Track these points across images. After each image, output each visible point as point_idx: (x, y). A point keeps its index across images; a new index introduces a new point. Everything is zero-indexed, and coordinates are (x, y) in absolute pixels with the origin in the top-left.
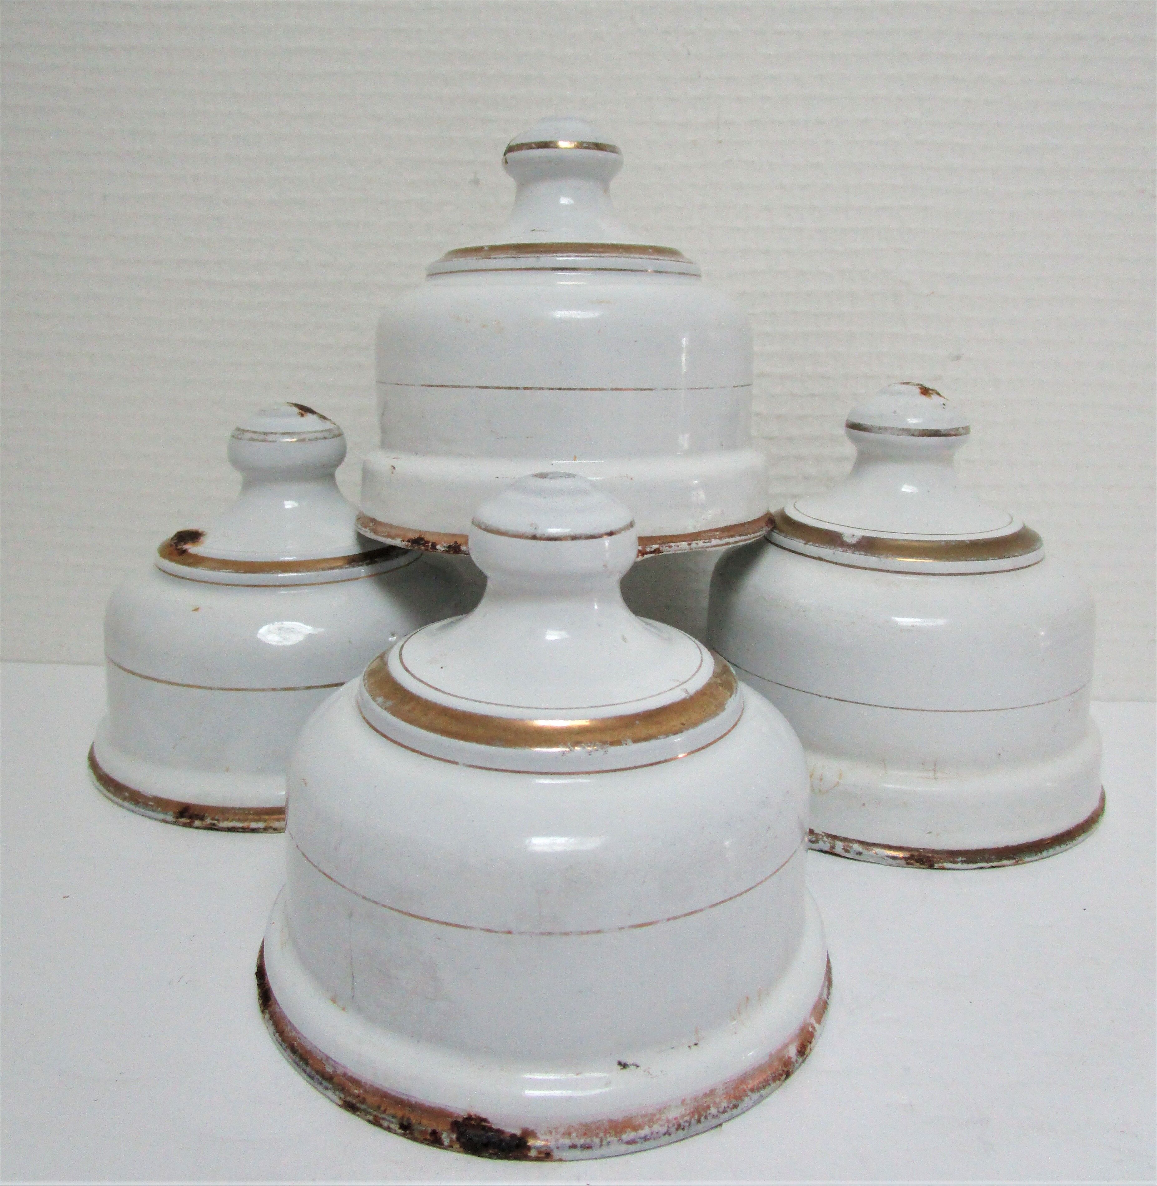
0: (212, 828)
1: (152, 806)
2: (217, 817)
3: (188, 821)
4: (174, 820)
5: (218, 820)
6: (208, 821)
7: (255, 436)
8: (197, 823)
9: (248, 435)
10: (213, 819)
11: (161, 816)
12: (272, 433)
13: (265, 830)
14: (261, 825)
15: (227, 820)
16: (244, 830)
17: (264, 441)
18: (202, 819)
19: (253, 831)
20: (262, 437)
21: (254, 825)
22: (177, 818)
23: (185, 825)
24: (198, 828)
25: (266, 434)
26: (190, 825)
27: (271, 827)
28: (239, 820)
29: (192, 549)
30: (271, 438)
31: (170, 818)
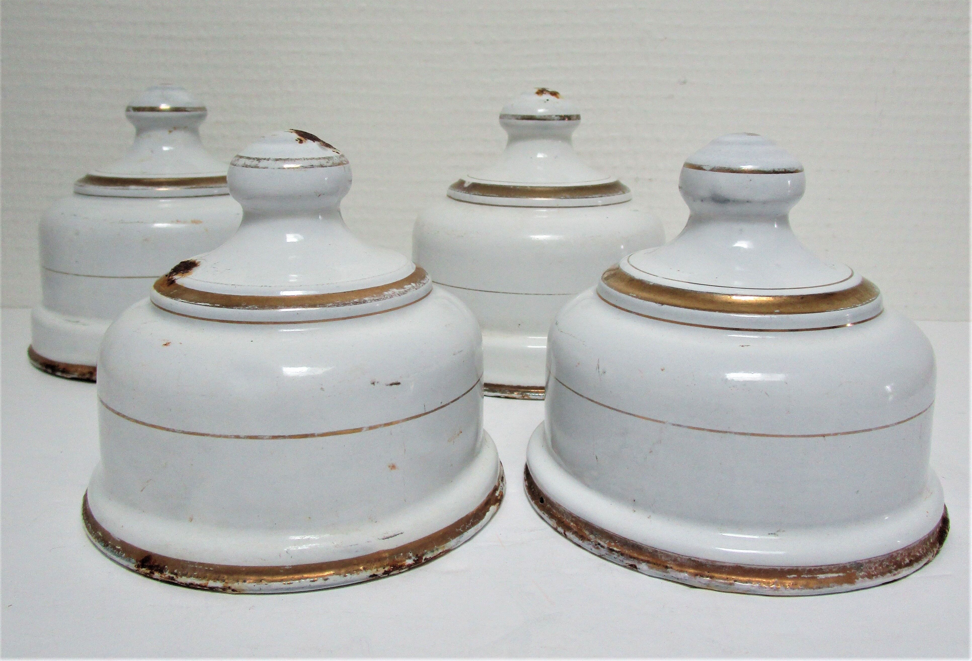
0: (171, 582)
1: (119, 550)
2: (176, 571)
3: (148, 571)
4: (135, 569)
5: (176, 574)
6: (167, 574)
7: (248, 162)
8: (157, 575)
9: (242, 161)
10: (172, 573)
11: (125, 563)
12: (265, 159)
13: (224, 590)
14: (219, 584)
15: (185, 575)
16: (202, 588)
17: (256, 167)
18: (161, 571)
19: (212, 589)
20: (255, 162)
21: (211, 584)
22: (138, 567)
23: (145, 575)
24: (157, 580)
25: (259, 160)
26: (149, 576)
27: (229, 588)
28: (197, 577)
29: (181, 280)
30: (263, 164)
31: (132, 566)
